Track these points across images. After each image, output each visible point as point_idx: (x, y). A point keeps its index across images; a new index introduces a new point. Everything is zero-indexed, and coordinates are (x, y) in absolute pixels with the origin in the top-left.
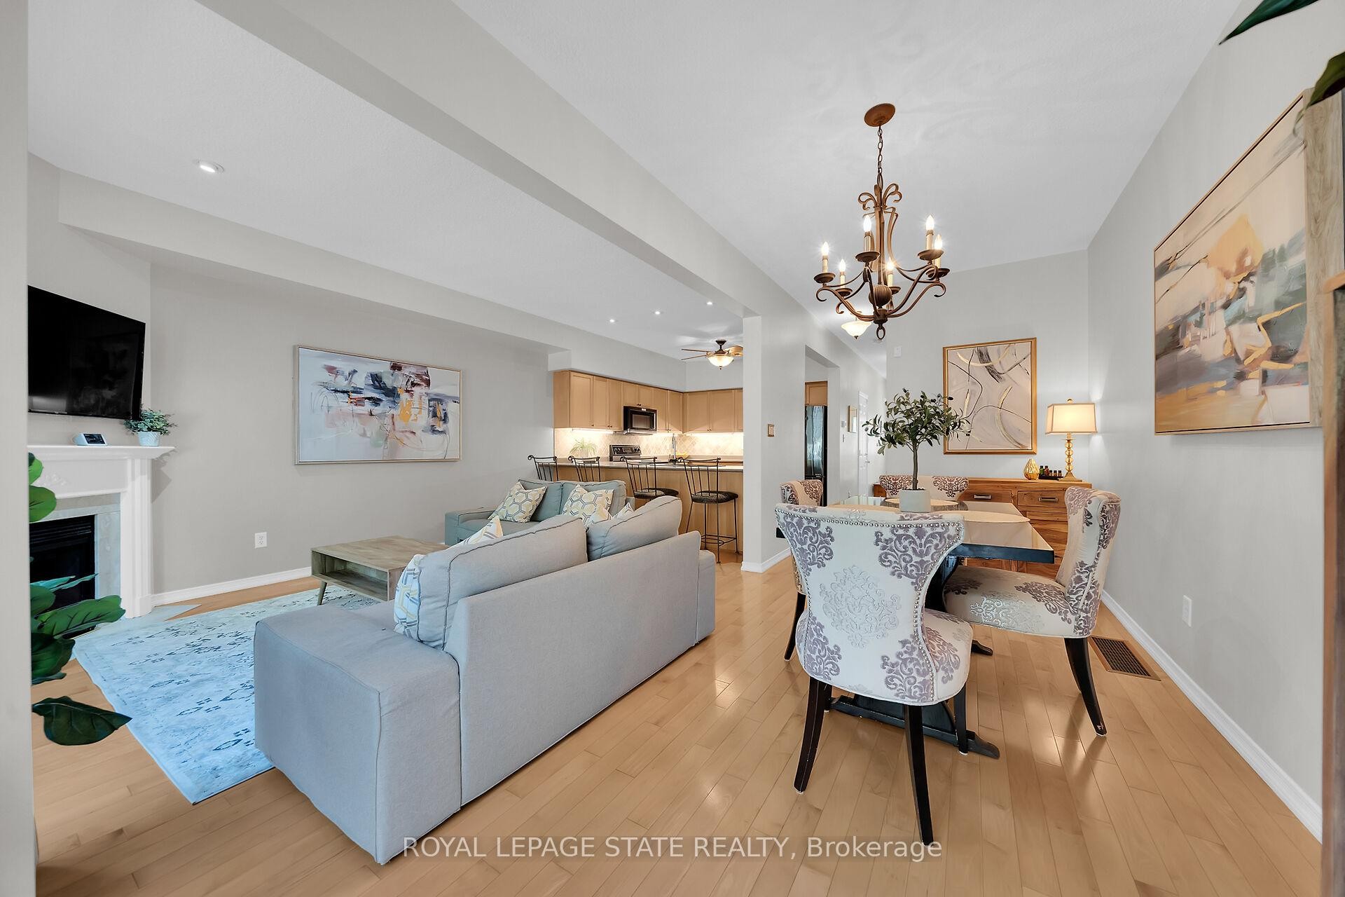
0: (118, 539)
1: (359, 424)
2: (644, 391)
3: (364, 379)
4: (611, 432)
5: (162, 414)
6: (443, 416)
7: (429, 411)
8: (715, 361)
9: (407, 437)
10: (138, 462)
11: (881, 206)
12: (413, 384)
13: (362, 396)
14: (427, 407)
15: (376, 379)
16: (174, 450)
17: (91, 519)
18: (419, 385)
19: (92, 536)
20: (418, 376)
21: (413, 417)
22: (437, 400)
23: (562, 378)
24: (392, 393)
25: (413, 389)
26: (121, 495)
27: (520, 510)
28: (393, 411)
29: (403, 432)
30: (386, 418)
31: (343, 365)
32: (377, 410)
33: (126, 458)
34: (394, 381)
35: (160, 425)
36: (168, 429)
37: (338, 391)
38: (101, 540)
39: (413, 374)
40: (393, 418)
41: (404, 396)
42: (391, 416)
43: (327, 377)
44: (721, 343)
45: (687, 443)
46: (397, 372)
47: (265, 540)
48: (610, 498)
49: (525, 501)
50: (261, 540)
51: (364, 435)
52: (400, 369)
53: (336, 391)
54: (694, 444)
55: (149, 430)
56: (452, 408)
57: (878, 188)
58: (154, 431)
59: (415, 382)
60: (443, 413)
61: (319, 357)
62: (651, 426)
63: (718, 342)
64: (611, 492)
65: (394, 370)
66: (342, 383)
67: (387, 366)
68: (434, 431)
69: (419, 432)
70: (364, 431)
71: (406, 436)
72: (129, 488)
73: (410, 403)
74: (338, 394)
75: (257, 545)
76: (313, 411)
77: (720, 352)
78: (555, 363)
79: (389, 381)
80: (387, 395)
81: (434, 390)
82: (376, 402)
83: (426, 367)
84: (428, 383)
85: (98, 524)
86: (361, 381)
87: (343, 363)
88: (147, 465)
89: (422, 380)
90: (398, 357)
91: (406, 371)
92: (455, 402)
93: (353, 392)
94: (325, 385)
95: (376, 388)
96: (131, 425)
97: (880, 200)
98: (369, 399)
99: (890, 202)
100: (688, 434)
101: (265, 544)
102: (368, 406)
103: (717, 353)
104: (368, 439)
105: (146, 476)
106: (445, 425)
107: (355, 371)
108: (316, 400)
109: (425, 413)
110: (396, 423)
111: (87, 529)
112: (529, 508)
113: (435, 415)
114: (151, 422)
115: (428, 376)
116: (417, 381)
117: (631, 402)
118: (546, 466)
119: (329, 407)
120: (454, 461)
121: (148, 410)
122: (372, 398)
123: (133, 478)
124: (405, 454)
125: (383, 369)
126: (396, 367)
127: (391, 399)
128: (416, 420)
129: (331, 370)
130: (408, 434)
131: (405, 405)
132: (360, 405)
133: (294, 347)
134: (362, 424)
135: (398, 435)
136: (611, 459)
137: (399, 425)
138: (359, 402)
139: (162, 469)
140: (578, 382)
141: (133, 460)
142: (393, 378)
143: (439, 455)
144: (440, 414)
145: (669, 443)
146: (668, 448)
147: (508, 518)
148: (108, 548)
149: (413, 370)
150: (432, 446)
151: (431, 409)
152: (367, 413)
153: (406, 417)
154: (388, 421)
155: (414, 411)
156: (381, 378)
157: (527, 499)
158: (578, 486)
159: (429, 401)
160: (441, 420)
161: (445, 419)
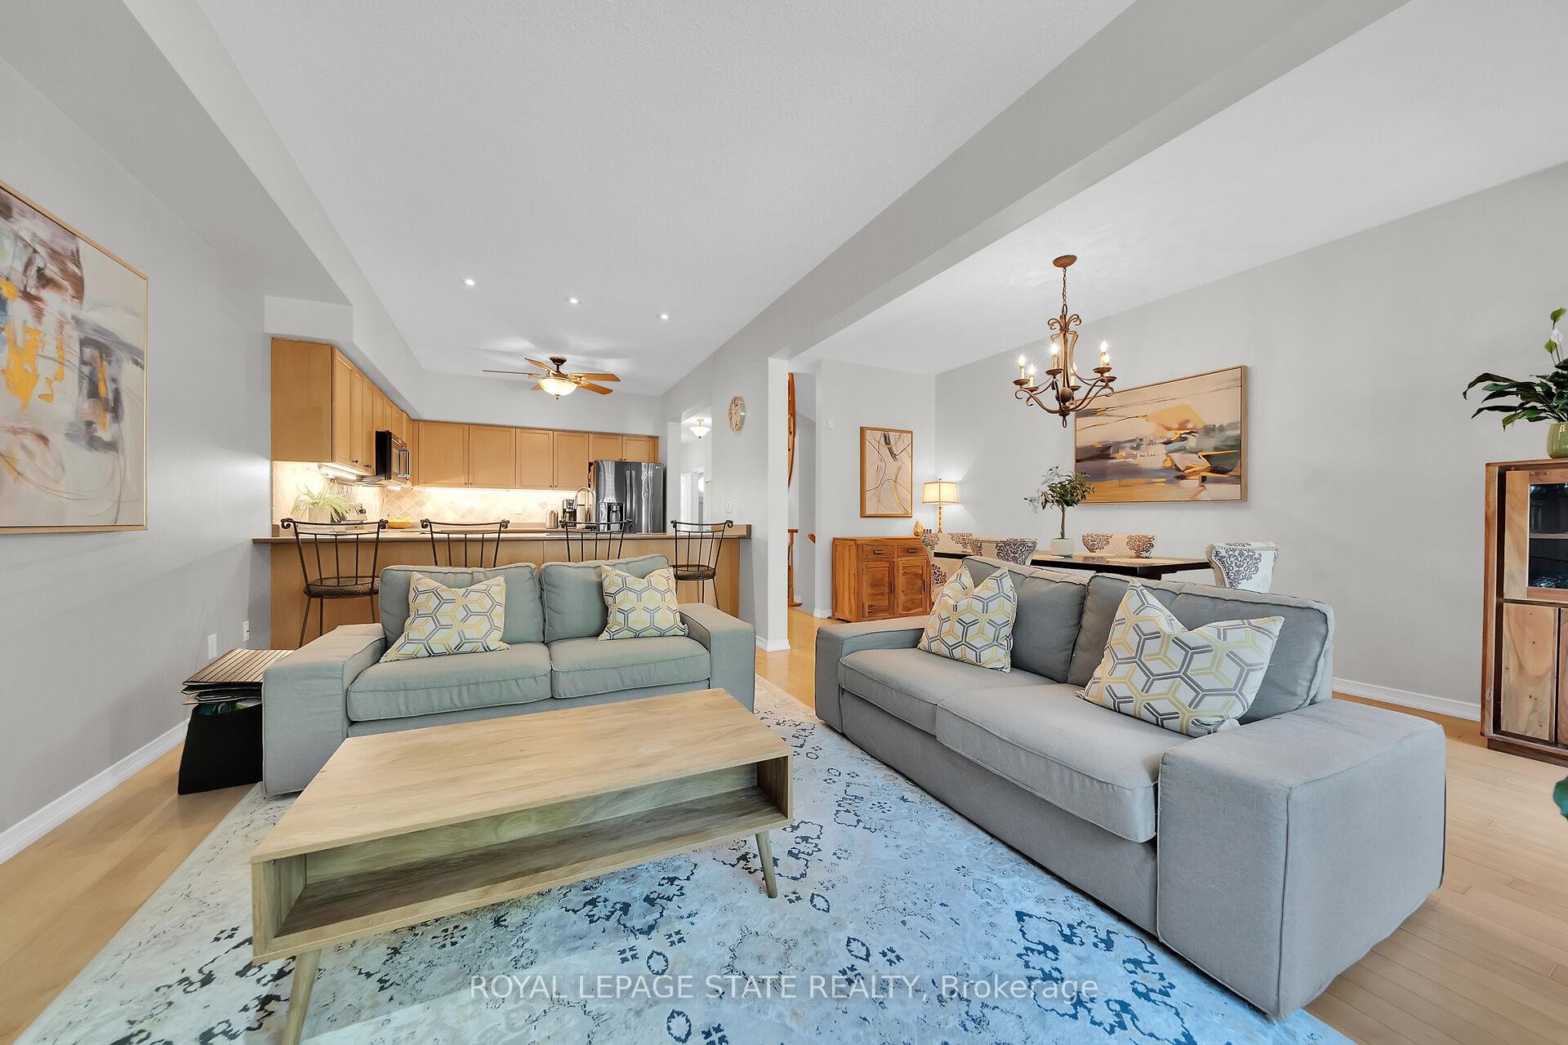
2: (388, 408)
6: (111, 397)
7: (81, 375)
8: (550, 386)
9: (31, 453)
11: (1065, 329)
12: (43, 279)
14: (75, 361)
18: (56, 284)
20: (54, 255)
21: (40, 385)
22: (100, 346)
23: (306, 356)
25: (42, 293)
39: (42, 243)
41: (18, 310)
44: (559, 362)
52: (6, 212)
54: (420, 504)
56: (132, 378)
57: (1064, 316)
59: (46, 272)
60: (111, 386)
63: (554, 360)
68: (90, 438)
69: (55, 438)
71: (25, 446)
73: (33, 338)
77: (559, 375)
81: (98, 315)
83: (73, 234)
84: (79, 286)
89: (65, 272)
91: (26, 228)
92: (142, 364)
97: (1064, 325)
99: (1072, 327)
103: (554, 374)
106: (115, 426)
109: (70, 378)
113: (93, 393)
115: (79, 265)
116: (52, 270)
117: (381, 426)
128: (50, 397)
130: (31, 442)
131: (20, 345)
143: (103, 513)
144: (106, 390)
149: (44, 231)
151: (85, 369)
153: (23, 383)
155: (44, 370)
159: (82, 344)
160: (106, 410)
161: (115, 408)
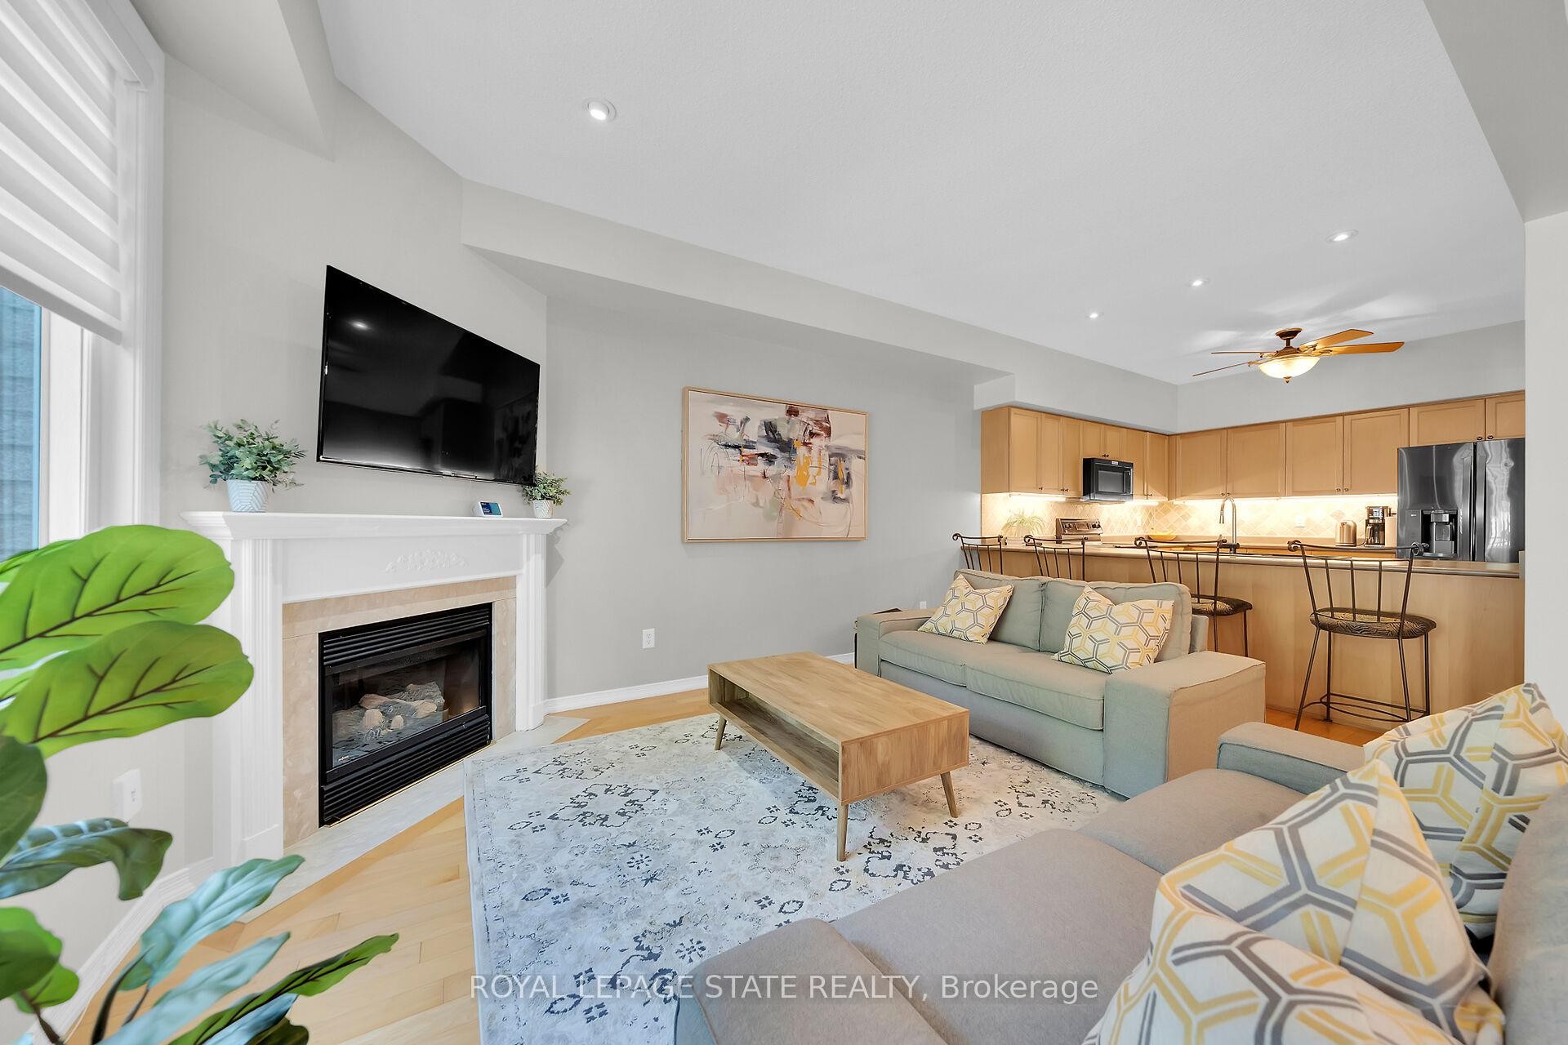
0: (514, 632)
1: (751, 489)
2: (1112, 434)
3: (756, 429)
4: (1061, 498)
5: (554, 478)
6: (845, 477)
7: (830, 471)
8: (1276, 369)
9: (806, 508)
10: (532, 537)
12: (812, 435)
13: (755, 452)
14: (827, 465)
15: (770, 427)
16: (566, 524)
17: (487, 608)
18: (818, 435)
19: (489, 628)
20: (817, 422)
21: (811, 480)
22: (839, 455)
23: (996, 420)
24: (787, 447)
25: (812, 441)
26: (517, 578)
27: (976, 623)
28: (789, 472)
29: (799, 500)
30: (781, 482)
31: (735, 412)
32: (771, 470)
33: (520, 532)
34: (789, 430)
35: (552, 492)
36: (561, 496)
37: (730, 446)
38: (498, 634)
39: (812, 420)
40: (788, 481)
41: (802, 451)
42: (786, 478)
43: (717, 428)
44: (1288, 335)
45: (1173, 516)
46: (793, 418)
47: (652, 638)
48: (1168, 616)
49: (982, 608)
50: (648, 639)
51: (756, 504)
52: (796, 413)
53: (727, 446)
54: (1185, 517)
55: (543, 497)
56: (856, 466)
58: (547, 499)
59: (814, 431)
60: (845, 472)
61: (712, 401)
62: (1125, 489)
63: (1282, 335)
64: (1168, 605)
65: (790, 415)
66: (734, 436)
67: (783, 409)
68: (835, 499)
69: (817, 500)
70: (757, 499)
71: (803, 505)
72: (524, 571)
73: (808, 460)
74: (731, 450)
75: (645, 646)
76: (703, 473)
77: (1289, 352)
78: (986, 396)
79: (784, 432)
80: (782, 450)
81: (836, 441)
82: (770, 459)
83: (825, 410)
84: (828, 431)
85: (497, 614)
86: (754, 432)
87: (733, 408)
88: (542, 541)
89: (822, 428)
90: (796, 398)
91: (803, 417)
92: (860, 458)
93: (745, 447)
94: (715, 439)
95: (770, 440)
96: (527, 493)
98: (762, 455)
100: (1176, 502)
101: (652, 645)
102: (761, 464)
103: (1279, 354)
104: (761, 510)
105: (540, 555)
106: (848, 490)
107: (747, 419)
108: (708, 458)
109: (825, 473)
110: (792, 488)
111: (485, 619)
112: (988, 620)
113: (836, 477)
114: (544, 488)
115: (828, 422)
116: (816, 429)
117: (1093, 452)
118: (973, 549)
119: (719, 467)
120: (857, 540)
121: (542, 473)
122: (766, 454)
123: (528, 559)
124: (803, 530)
125: (777, 414)
126: (792, 412)
127: (787, 455)
128: (814, 484)
129: (722, 418)
130: (806, 503)
131: (802, 464)
132: (752, 464)
133: (684, 390)
134: (754, 489)
135: (795, 504)
136: (1059, 541)
137: (796, 489)
138: (751, 460)
139: (556, 546)
140: (1019, 424)
141: (528, 535)
142: (789, 427)
143: (839, 532)
144: (843, 475)
145: (1139, 517)
146: (1139, 524)
147: (955, 634)
148: (505, 644)
149: (812, 414)
150: (831, 519)
151: (832, 467)
152: (759, 474)
153: (803, 480)
154: (783, 485)
155: (813, 471)
156: (776, 428)
157: (985, 605)
158: (1088, 589)
159: (830, 456)
160: (843, 484)
161: (848, 482)
